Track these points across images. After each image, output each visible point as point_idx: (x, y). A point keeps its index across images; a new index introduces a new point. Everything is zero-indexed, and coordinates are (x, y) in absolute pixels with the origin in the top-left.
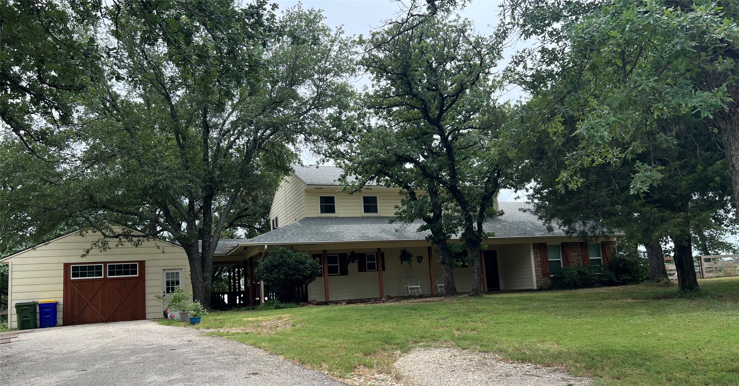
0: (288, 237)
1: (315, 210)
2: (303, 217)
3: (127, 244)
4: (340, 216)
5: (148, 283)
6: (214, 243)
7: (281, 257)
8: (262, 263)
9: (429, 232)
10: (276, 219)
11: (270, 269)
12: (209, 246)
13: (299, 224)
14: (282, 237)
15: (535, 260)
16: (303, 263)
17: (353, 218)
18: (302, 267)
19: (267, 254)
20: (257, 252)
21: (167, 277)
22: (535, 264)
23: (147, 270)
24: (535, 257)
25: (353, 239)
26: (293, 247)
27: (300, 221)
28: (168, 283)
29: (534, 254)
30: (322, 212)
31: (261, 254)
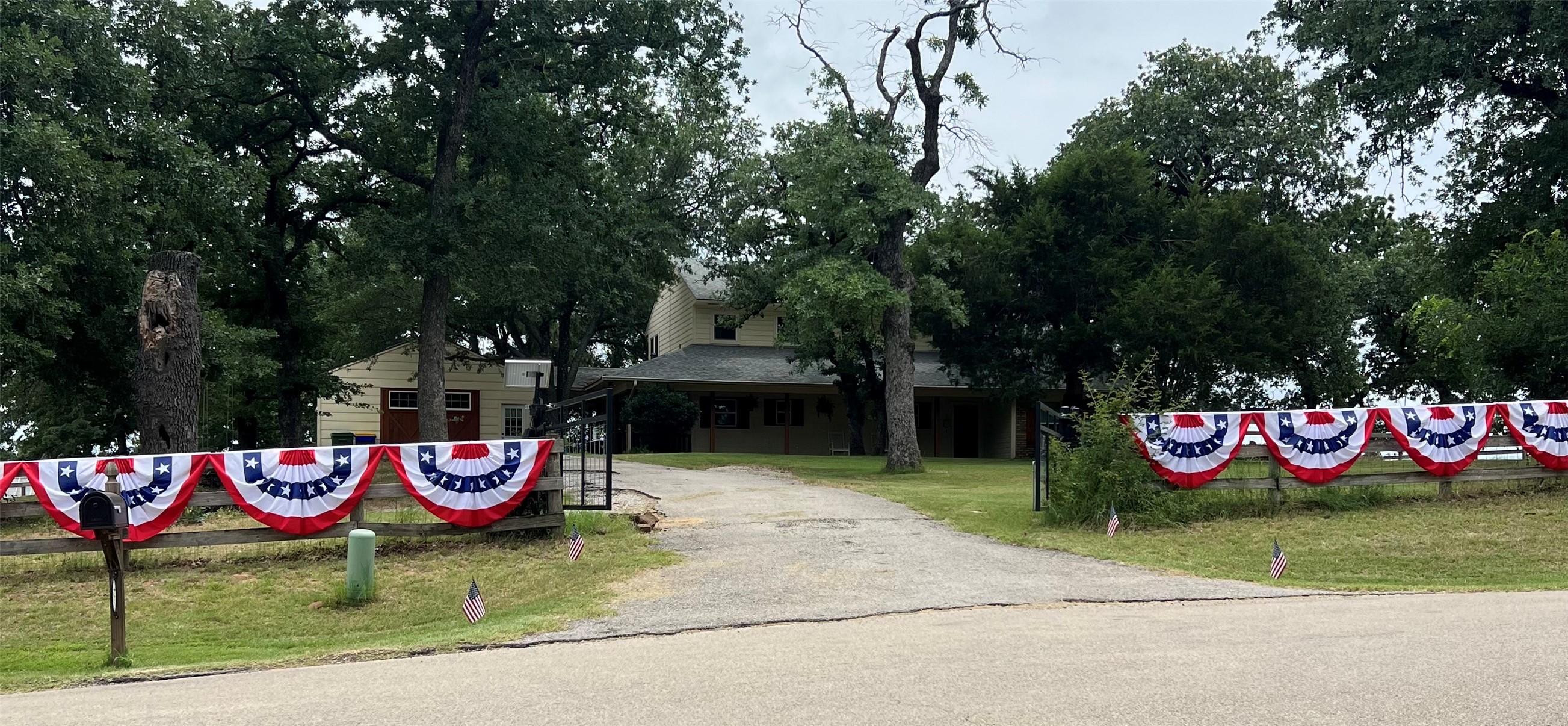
0: (665, 372)
1: (708, 336)
2: (690, 343)
3: (462, 368)
4: (742, 344)
5: (482, 421)
6: (572, 374)
7: (653, 397)
8: (630, 403)
9: (835, 377)
10: (657, 337)
11: (638, 410)
12: (566, 377)
13: (684, 355)
14: (657, 371)
15: (1017, 422)
16: (678, 405)
17: (761, 348)
18: (676, 410)
19: (636, 392)
20: (625, 388)
21: (507, 414)
22: (1017, 428)
23: (482, 403)
24: (1018, 419)
25: (748, 380)
26: (670, 386)
27: (684, 349)
28: (507, 423)
29: (1017, 413)
30: (716, 337)
31: (628, 391)
